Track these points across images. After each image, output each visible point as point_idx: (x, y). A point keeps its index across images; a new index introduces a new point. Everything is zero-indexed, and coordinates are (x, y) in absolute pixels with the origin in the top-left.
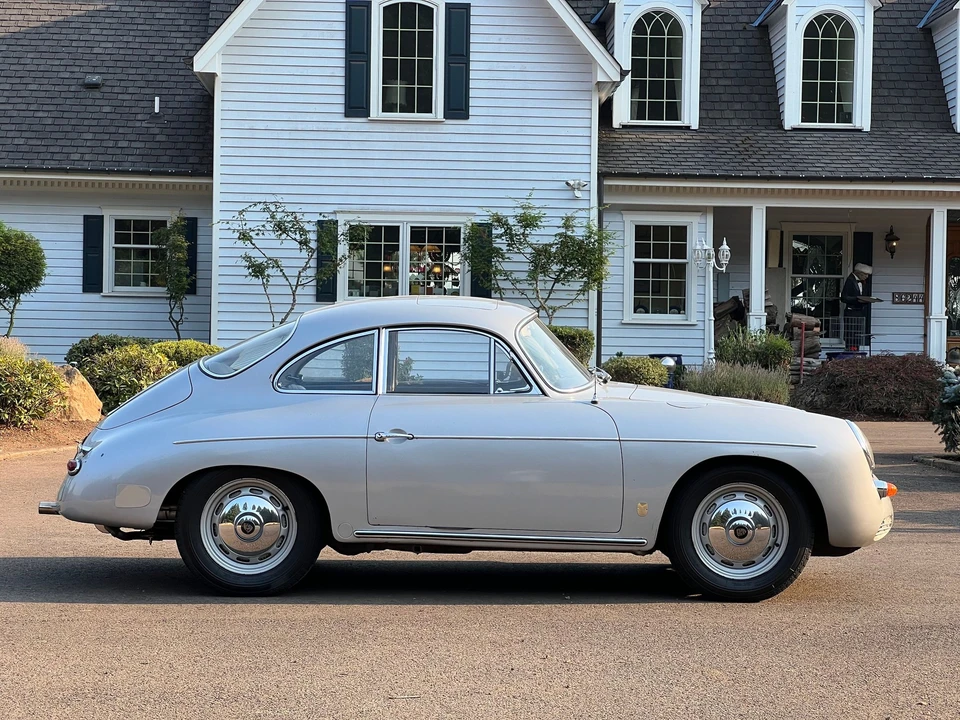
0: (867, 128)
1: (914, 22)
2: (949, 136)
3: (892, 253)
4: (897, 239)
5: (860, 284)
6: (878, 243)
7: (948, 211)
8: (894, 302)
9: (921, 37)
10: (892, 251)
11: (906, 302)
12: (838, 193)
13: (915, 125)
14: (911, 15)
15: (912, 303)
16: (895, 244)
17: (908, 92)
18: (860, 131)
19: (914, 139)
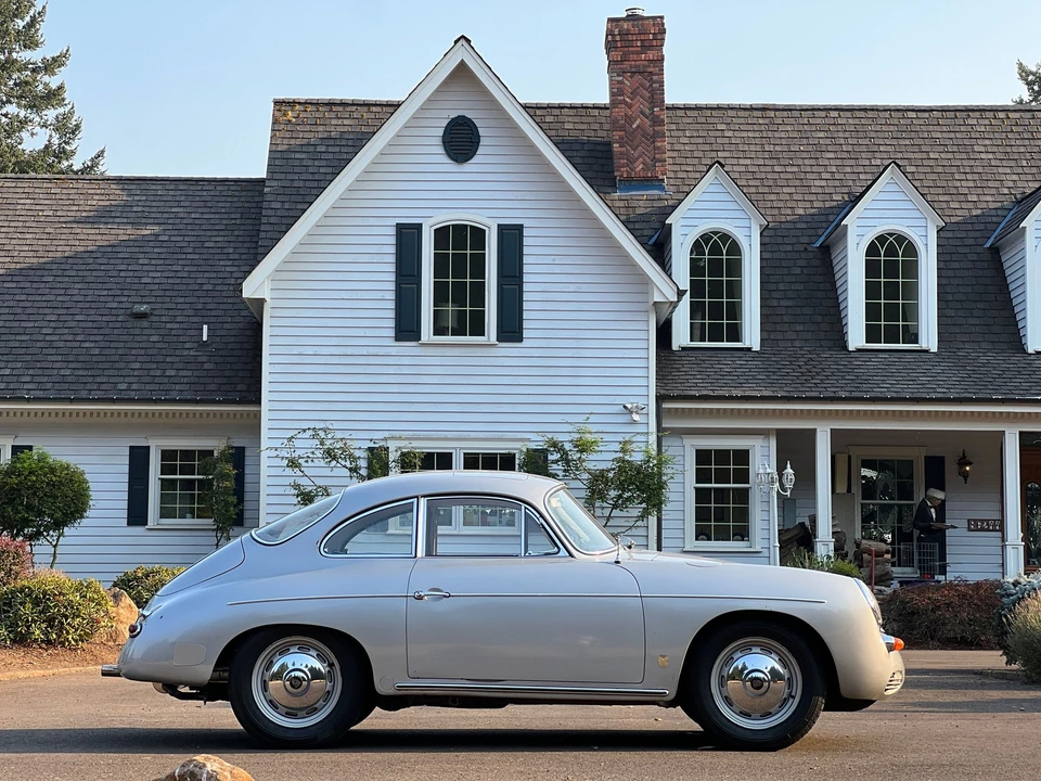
0: (934, 349)
1: (980, 241)
2: (1018, 357)
3: (966, 478)
4: (969, 464)
5: (933, 510)
6: (950, 468)
7: (1021, 433)
8: (970, 530)
9: (988, 256)
10: (965, 476)
11: (982, 530)
12: (904, 414)
13: (984, 345)
14: (977, 234)
15: (988, 530)
16: (968, 468)
17: (976, 313)
18: (927, 351)
19: (983, 360)
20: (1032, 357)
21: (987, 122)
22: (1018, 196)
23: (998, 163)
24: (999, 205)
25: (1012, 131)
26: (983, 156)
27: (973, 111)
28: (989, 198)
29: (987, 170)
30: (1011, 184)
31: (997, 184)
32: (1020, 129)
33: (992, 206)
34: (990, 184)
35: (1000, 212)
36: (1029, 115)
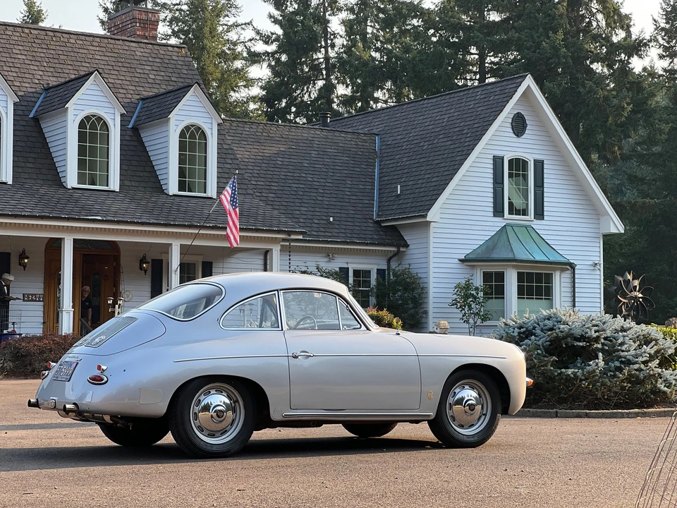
0: (10, 182)
1: (26, 113)
2: (61, 191)
3: (25, 267)
4: (27, 258)
5: (5, 288)
6: (14, 260)
7: (74, 239)
8: (24, 300)
9: (32, 123)
10: (25, 266)
11: (32, 300)
13: (39, 181)
14: (24, 108)
15: (35, 301)
16: (26, 261)
17: (30, 160)
18: (5, 183)
19: (42, 191)
20: (71, 191)
21: (18, 34)
22: (45, 86)
23: (29, 62)
24: (34, 90)
25: (35, 42)
26: (19, 56)
27: (9, 26)
28: (27, 85)
29: (23, 66)
30: (39, 77)
31: (31, 76)
32: (40, 41)
33: (30, 90)
34: (27, 75)
35: (35, 95)
36: (43, 33)
